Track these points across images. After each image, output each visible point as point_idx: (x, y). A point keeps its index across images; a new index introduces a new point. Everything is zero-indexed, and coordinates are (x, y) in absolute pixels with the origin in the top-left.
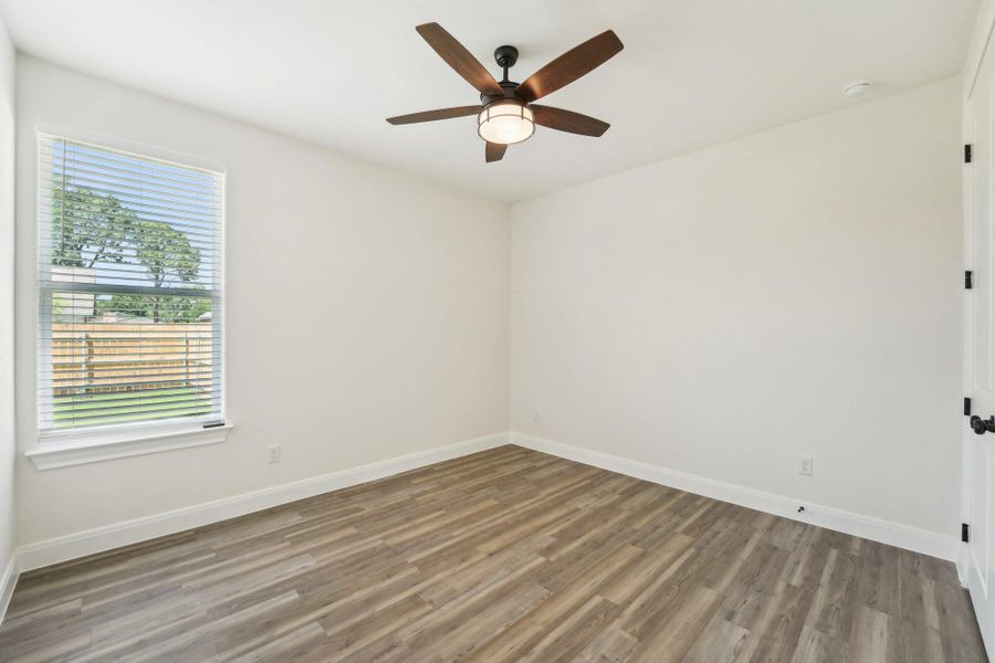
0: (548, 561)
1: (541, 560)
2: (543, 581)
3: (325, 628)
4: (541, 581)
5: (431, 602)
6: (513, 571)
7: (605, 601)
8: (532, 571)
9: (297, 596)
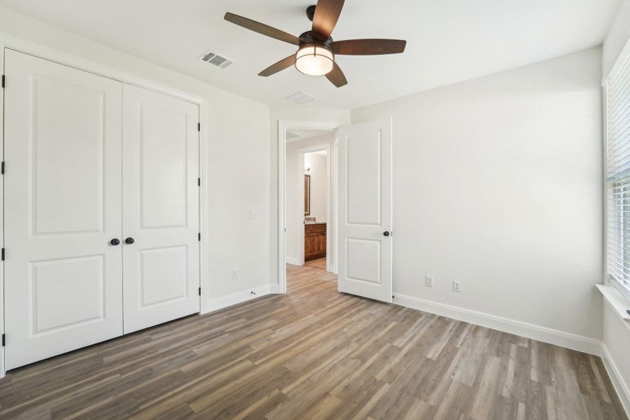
0: (280, 390)
1: (285, 391)
2: (287, 373)
3: (393, 346)
4: (289, 372)
5: (353, 359)
6: (308, 379)
7: (253, 362)
8: (295, 380)
9: (429, 356)
